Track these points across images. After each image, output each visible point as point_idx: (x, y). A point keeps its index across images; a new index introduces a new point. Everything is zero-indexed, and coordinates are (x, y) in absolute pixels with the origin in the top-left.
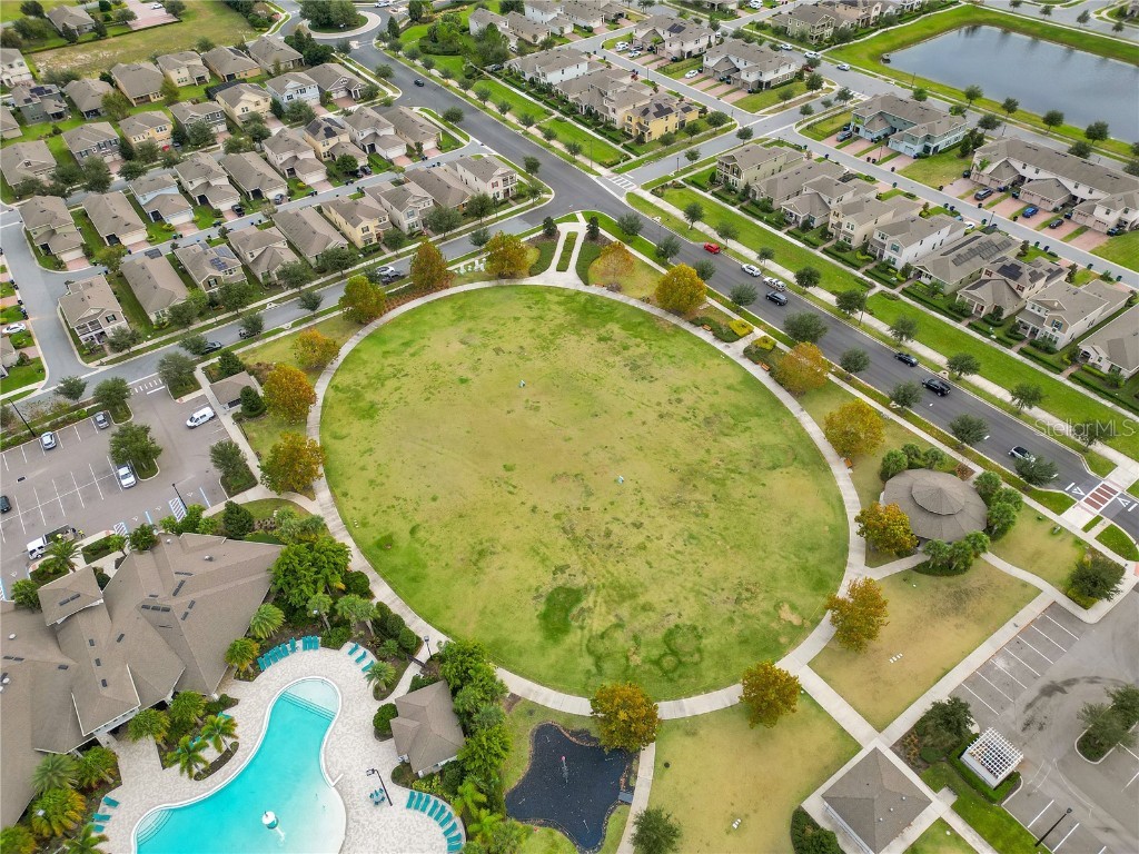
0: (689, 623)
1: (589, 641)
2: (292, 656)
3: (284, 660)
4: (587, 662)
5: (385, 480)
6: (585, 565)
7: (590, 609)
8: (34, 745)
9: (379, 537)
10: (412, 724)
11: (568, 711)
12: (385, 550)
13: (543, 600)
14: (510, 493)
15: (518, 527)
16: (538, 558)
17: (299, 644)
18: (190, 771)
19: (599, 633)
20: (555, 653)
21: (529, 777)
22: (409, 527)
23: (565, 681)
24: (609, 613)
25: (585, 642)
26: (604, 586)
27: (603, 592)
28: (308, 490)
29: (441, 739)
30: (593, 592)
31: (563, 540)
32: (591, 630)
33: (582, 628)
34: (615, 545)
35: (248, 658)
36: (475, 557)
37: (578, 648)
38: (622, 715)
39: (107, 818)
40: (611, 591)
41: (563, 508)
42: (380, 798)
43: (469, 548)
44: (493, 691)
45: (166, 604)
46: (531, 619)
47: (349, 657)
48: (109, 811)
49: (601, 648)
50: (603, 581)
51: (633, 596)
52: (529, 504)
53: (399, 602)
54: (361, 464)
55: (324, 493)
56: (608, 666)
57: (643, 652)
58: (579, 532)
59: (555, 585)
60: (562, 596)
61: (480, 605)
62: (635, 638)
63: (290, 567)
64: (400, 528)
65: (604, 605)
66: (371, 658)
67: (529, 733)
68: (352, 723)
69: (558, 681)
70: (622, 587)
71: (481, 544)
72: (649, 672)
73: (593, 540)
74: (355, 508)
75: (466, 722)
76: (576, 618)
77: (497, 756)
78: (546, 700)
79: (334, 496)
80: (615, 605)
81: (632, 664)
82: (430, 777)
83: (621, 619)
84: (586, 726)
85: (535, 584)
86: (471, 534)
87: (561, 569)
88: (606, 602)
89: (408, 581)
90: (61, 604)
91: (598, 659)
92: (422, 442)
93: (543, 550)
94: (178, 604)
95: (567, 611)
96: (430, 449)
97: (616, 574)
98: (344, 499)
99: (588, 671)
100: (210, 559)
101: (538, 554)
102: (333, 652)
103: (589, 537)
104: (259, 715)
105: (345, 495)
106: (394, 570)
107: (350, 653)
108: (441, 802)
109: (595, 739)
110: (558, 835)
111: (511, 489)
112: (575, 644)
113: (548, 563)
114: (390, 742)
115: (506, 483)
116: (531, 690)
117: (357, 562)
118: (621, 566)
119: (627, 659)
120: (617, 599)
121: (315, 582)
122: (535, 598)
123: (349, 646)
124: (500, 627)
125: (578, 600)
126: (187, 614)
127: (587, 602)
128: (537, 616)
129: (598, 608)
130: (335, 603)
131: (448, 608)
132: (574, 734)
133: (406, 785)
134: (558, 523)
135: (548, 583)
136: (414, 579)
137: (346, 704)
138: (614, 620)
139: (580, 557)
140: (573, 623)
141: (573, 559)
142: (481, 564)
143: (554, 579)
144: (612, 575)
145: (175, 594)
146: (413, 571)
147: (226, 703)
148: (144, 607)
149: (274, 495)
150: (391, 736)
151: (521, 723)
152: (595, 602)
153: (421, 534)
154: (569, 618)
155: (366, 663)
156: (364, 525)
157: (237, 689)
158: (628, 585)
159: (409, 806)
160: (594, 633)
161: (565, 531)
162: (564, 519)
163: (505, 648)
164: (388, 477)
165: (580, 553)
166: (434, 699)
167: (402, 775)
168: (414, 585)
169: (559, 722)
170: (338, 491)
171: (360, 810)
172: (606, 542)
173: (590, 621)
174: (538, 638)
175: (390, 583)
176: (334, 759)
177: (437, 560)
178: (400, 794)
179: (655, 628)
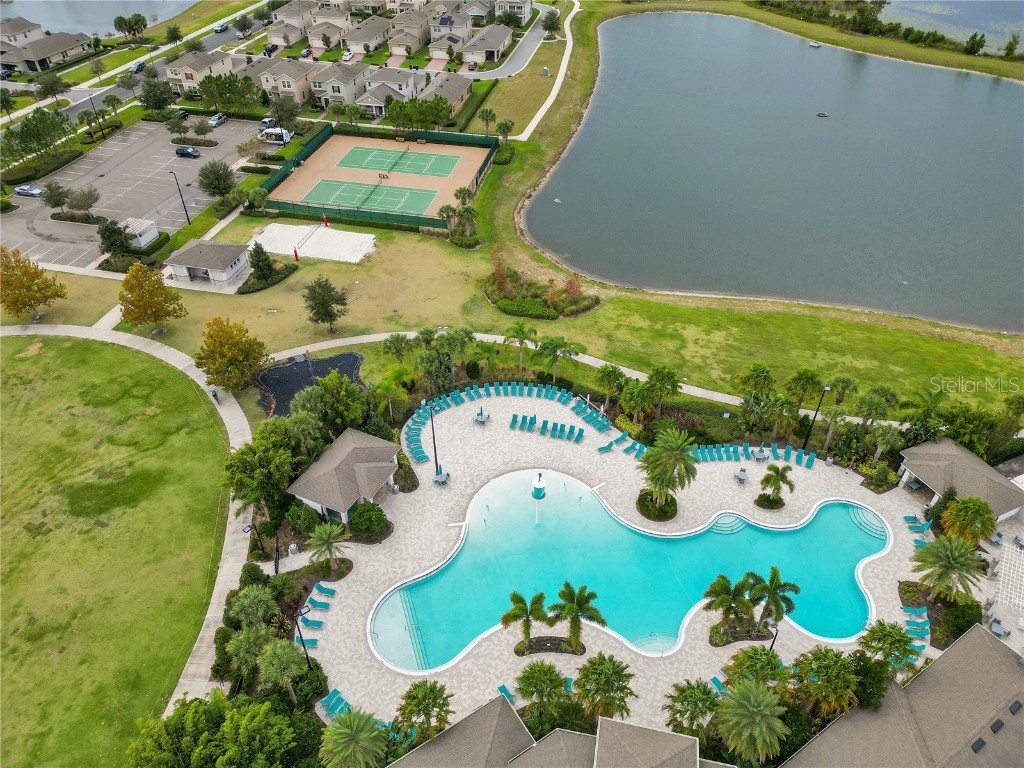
0: (78, 399)
1: (146, 450)
4: (177, 438)
13: (103, 517)
16: (23, 565)
19: (131, 448)
20: (182, 466)
24: (96, 455)
25: (150, 452)
26: (50, 479)
27: (62, 474)
30: (66, 481)
32: (130, 456)
33: (131, 464)
37: (163, 454)
40: (58, 469)
43: (31, 660)
46: (143, 511)
49: (151, 439)
50: (41, 484)
51: (56, 450)
56: (174, 424)
57: (138, 410)
59: (71, 520)
60: (87, 504)
62: (122, 422)
65: (84, 465)
68: (396, 564)
70: (45, 464)
71: (13, 651)
72: (162, 396)
76: (119, 476)
80: (80, 456)
81: (159, 411)
83: (100, 443)
85: (77, 540)
87: (36, 529)
88: (78, 465)
91: (169, 433)
95: (110, 487)
97: (24, 479)
99: (189, 433)
109: (263, 394)
112: (159, 458)
113: (29, 549)
119: (153, 416)
120: (68, 459)
124: (173, 529)
125: (87, 487)
129: (92, 467)
131: (169, 602)
132: (267, 410)
133: (412, 474)
135: (70, 528)
136: (134, 684)
138: (104, 448)
140: (127, 474)
143: (59, 526)
144: (26, 481)
152: (82, 473)
154: (122, 480)
158: (39, 462)
160: (134, 452)
167: (407, 481)
168: (146, 675)
173: (117, 463)
174: (168, 490)
176: (443, 544)
177: (77, 684)
178: (424, 473)
179: (98, 416)
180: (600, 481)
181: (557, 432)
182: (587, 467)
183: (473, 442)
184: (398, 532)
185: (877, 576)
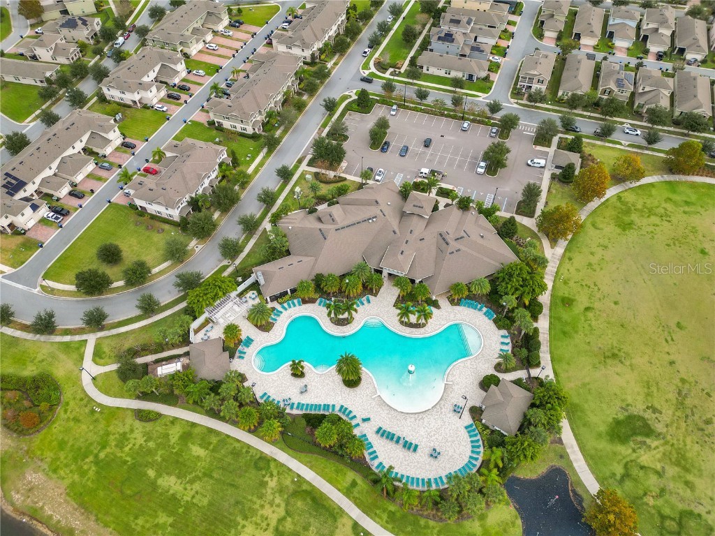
0: (710, 522)
1: (632, 461)
2: (476, 311)
3: (471, 310)
4: (619, 470)
5: (598, 270)
6: (672, 423)
7: (650, 446)
8: (363, 253)
9: (567, 296)
10: (500, 397)
11: (582, 478)
12: (564, 305)
13: (626, 414)
14: (667, 341)
15: (651, 363)
16: (646, 390)
17: (485, 309)
18: (401, 317)
19: (642, 464)
20: (604, 445)
21: (531, 482)
22: (587, 305)
23: (596, 464)
24: (659, 461)
25: (628, 459)
26: (673, 445)
27: (668, 448)
28: (554, 242)
29: (507, 418)
30: (662, 441)
31: (672, 396)
32: (638, 457)
33: (634, 451)
34: (706, 432)
35: (460, 294)
36: (609, 354)
37: (620, 457)
38: (611, 517)
39: (363, 304)
40: (674, 452)
41: (692, 380)
42: (457, 410)
43: (610, 346)
44: (552, 427)
45: (449, 241)
46: (608, 416)
47: (500, 337)
48: (365, 302)
49: (635, 472)
50: (675, 442)
51: (687, 470)
52: (672, 358)
53: (547, 336)
54: (593, 250)
55: (559, 250)
56: (628, 485)
57: (660, 502)
58: (688, 402)
59: (641, 413)
60: (639, 423)
61: (587, 380)
62: (663, 491)
63: (513, 272)
64: (582, 301)
65: (661, 454)
66: (509, 348)
67: (551, 464)
69: (593, 460)
70: (684, 457)
71: (619, 350)
72: (652, 516)
73: (693, 415)
74: (568, 270)
75: (525, 425)
76: (636, 442)
77: (525, 456)
78: (577, 461)
79: (564, 255)
80: (668, 462)
81: (645, 500)
82: (486, 427)
83: (664, 472)
84: (584, 496)
85: (630, 400)
86: (619, 341)
87: (655, 410)
88: (664, 454)
89: (561, 331)
90: (414, 206)
91: (626, 475)
92: (640, 267)
93: (654, 389)
94: (454, 245)
95: (635, 434)
96: (641, 274)
97: (688, 447)
98: (567, 261)
99: (614, 474)
100: (482, 237)
101: (649, 388)
102: (495, 328)
103: (692, 411)
104: (443, 323)
105: (570, 259)
106: (559, 319)
107: (502, 336)
108: (481, 443)
109: (583, 507)
110: (519, 522)
111: (669, 339)
112: (621, 454)
113: (649, 398)
114: (484, 394)
115: (669, 333)
116: (572, 447)
117: (544, 298)
118: (697, 447)
119: (645, 494)
120: (673, 460)
121: (517, 289)
122: (622, 408)
123: (504, 332)
124: (587, 401)
125: (647, 435)
126: (453, 252)
127: (653, 443)
128: (614, 418)
129: (655, 452)
130: (517, 308)
131: (569, 364)
132: (574, 491)
133: (473, 418)
134: (680, 384)
135: (638, 408)
136: (564, 333)
137: (480, 356)
138: (658, 467)
139: (674, 415)
140: (631, 443)
141: (668, 413)
142: (608, 361)
143: (644, 411)
144: (685, 445)
145: (456, 240)
146: (567, 329)
147: (435, 304)
148: (440, 234)
149: (535, 229)
150: (486, 391)
151: (551, 455)
152: (657, 447)
153: (590, 315)
154: (632, 438)
155: (505, 348)
156: (565, 283)
157: (444, 303)
158: (690, 461)
159: (466, 428)
160: (638, 461)
161: (679, 393)
162: (687, 386)
163: (579, 414)
164: (601, 269)
165: (677, 414)
166: (520, 398)
167: (476, 412)
168: (562, 336)
169: (572, 478)
170: (568, 254)
171: (446, 405)
172: (702, 425)
173: (643, 453)
174: (603, 428)
175: (550, 323)
176: (455, 373)
177: (586, 335)
178: (467, 419)
179: (682, 500)
180: (374, 399)
181: (390, 436)
182: (379, 409)
183: (440, 438)
184: (476, 383)
185: (276, 335)
